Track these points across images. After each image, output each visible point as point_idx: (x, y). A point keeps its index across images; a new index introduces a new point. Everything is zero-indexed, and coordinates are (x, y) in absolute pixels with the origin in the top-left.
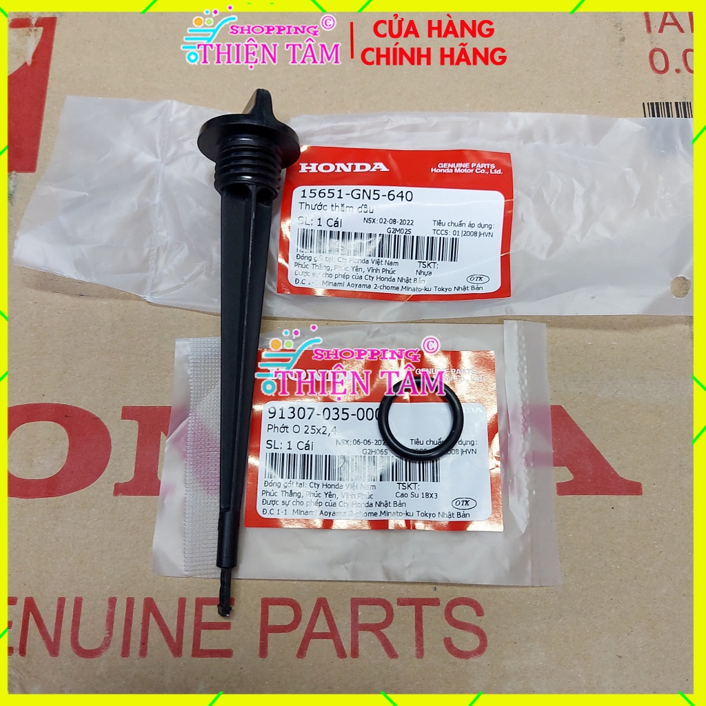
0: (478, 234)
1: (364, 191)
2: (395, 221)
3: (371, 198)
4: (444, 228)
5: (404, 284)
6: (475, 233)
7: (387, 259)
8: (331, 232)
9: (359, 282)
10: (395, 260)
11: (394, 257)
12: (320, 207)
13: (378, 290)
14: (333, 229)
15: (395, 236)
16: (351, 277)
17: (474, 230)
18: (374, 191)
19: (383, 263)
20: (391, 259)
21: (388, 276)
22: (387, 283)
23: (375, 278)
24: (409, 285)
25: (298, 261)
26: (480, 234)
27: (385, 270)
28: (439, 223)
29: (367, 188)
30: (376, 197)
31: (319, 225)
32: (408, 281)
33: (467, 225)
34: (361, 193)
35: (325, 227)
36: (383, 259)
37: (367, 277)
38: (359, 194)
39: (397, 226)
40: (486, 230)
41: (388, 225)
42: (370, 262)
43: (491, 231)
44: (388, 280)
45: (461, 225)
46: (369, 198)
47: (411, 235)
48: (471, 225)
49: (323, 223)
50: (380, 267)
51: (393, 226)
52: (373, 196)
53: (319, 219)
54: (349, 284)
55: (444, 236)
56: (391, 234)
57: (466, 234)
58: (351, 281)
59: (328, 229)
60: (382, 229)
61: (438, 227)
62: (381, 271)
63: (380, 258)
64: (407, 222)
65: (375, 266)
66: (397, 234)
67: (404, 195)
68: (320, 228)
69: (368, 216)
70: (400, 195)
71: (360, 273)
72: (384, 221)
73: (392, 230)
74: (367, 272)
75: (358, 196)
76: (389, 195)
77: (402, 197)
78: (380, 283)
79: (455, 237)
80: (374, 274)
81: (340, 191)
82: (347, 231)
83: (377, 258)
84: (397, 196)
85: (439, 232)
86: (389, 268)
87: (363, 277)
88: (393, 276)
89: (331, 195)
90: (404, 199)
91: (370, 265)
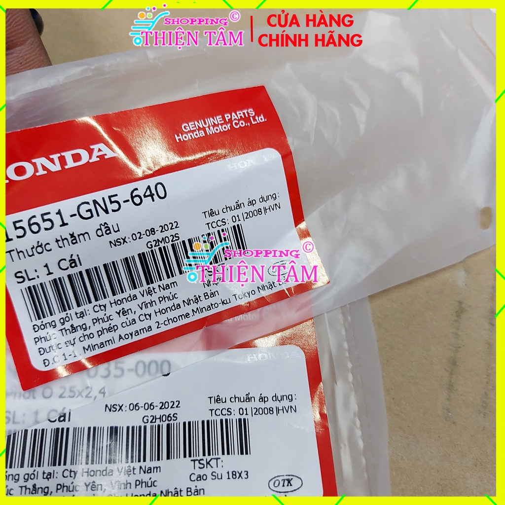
0: (263, 211)
1: (95, 202)
2: (153, 231)
3: (110, 211)
4: (220, 217)
5: (194, 306)
6: (259, 211)
7: (160, 283)
8: (69, 276)
9: (133, 329)
10: (172, 280)
11: (168, 277)
12: (40, 250)
13: (163, 329)
14: (71, 271)
15: (160, 249)
16: (120, 326)
17: (256, 207)
18: (110, 197)
19: (157, 290)
20: (166, 281)
21: (169, 304)
22: (171, 315)
23: (153, 315)
24: (201, 305)
25: (37, 335)
26: (265, 209)
27: (162, 299)
28: (212, 213)
29: (98, 196)
30: (115, 206)
31: (50, 273)
32: (197, 300)
33: (246, 204)
34: (92, 207)
35: (58, 274)
36: (155, 285)
37: (142, 318)
38: (90, 210)
39: (159, 236)
40: (271, 202)
41: (146, 239)
42: (139, 296)
43: (276, 202)
44: (171, 309)
45: (239, 206)
46: (106, 211)
47: (181, 240)
48: (251, 203)
49: (54, 268)
50: (155, 297)
51: (152, 238)
52: (111, 207)
53: (46, 266)
54: (120, 337)
55: (223, 227)
56: (153, 249)
57: (248, 215)
58: (122, 331)
59: (64, 275)
60: (140, 247)
61: (210, 219)
62: (157, 302)
63: (151, 286)
64: (170, 226)
65: (147, 298)
66: (162, 245)
67: (154, 191)
68: (51, 277)
69: (113, 237)
70: (148, 193)
71: (131, 316)
72: (138, 236)
73: (153, 244)
74: (139, 312)
75: (89, 215)
76: (132, 197)
77: (152, 195)
78: (162, 318)
79: (236, 224)
80: (150, 310)
81: (59, 213)
82: (91, 266)
83: (145, 287)
84: (145, 196)
85: (214, 225)
86: (166, 293)
87: (137, 320)
88: (176, 302)
89: (48, 225)
90: (155, 197)
91: (140, 300)
